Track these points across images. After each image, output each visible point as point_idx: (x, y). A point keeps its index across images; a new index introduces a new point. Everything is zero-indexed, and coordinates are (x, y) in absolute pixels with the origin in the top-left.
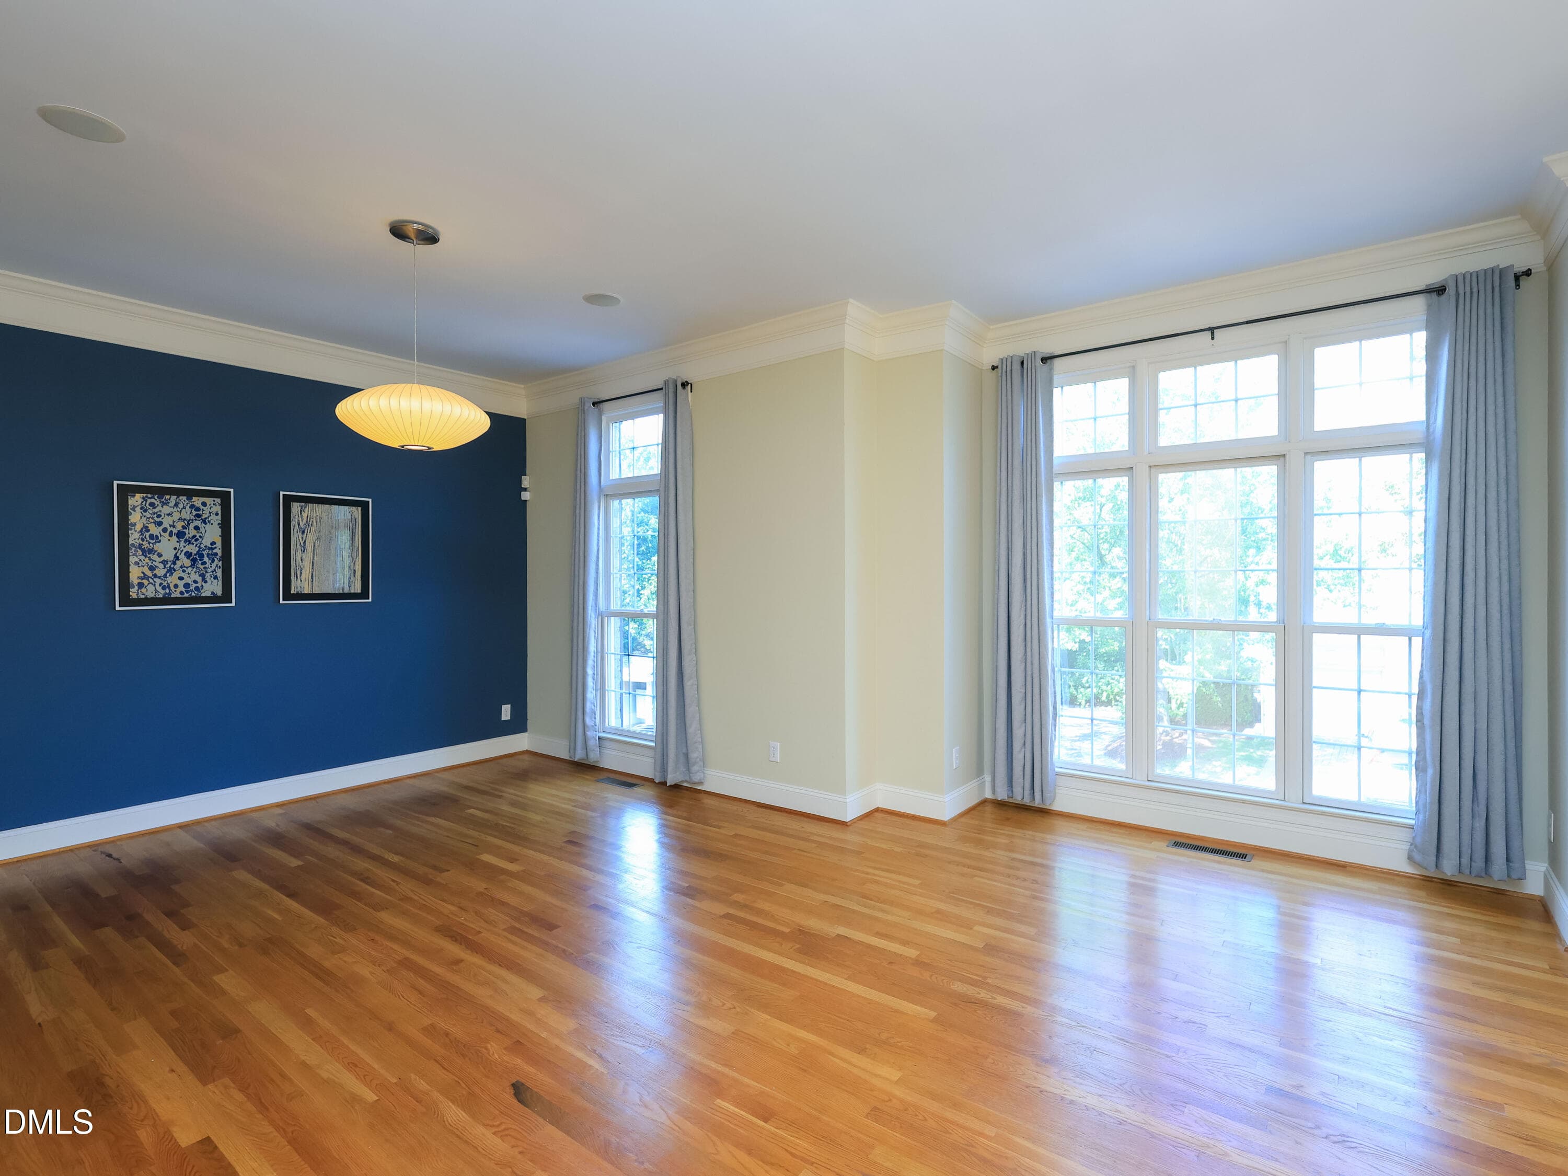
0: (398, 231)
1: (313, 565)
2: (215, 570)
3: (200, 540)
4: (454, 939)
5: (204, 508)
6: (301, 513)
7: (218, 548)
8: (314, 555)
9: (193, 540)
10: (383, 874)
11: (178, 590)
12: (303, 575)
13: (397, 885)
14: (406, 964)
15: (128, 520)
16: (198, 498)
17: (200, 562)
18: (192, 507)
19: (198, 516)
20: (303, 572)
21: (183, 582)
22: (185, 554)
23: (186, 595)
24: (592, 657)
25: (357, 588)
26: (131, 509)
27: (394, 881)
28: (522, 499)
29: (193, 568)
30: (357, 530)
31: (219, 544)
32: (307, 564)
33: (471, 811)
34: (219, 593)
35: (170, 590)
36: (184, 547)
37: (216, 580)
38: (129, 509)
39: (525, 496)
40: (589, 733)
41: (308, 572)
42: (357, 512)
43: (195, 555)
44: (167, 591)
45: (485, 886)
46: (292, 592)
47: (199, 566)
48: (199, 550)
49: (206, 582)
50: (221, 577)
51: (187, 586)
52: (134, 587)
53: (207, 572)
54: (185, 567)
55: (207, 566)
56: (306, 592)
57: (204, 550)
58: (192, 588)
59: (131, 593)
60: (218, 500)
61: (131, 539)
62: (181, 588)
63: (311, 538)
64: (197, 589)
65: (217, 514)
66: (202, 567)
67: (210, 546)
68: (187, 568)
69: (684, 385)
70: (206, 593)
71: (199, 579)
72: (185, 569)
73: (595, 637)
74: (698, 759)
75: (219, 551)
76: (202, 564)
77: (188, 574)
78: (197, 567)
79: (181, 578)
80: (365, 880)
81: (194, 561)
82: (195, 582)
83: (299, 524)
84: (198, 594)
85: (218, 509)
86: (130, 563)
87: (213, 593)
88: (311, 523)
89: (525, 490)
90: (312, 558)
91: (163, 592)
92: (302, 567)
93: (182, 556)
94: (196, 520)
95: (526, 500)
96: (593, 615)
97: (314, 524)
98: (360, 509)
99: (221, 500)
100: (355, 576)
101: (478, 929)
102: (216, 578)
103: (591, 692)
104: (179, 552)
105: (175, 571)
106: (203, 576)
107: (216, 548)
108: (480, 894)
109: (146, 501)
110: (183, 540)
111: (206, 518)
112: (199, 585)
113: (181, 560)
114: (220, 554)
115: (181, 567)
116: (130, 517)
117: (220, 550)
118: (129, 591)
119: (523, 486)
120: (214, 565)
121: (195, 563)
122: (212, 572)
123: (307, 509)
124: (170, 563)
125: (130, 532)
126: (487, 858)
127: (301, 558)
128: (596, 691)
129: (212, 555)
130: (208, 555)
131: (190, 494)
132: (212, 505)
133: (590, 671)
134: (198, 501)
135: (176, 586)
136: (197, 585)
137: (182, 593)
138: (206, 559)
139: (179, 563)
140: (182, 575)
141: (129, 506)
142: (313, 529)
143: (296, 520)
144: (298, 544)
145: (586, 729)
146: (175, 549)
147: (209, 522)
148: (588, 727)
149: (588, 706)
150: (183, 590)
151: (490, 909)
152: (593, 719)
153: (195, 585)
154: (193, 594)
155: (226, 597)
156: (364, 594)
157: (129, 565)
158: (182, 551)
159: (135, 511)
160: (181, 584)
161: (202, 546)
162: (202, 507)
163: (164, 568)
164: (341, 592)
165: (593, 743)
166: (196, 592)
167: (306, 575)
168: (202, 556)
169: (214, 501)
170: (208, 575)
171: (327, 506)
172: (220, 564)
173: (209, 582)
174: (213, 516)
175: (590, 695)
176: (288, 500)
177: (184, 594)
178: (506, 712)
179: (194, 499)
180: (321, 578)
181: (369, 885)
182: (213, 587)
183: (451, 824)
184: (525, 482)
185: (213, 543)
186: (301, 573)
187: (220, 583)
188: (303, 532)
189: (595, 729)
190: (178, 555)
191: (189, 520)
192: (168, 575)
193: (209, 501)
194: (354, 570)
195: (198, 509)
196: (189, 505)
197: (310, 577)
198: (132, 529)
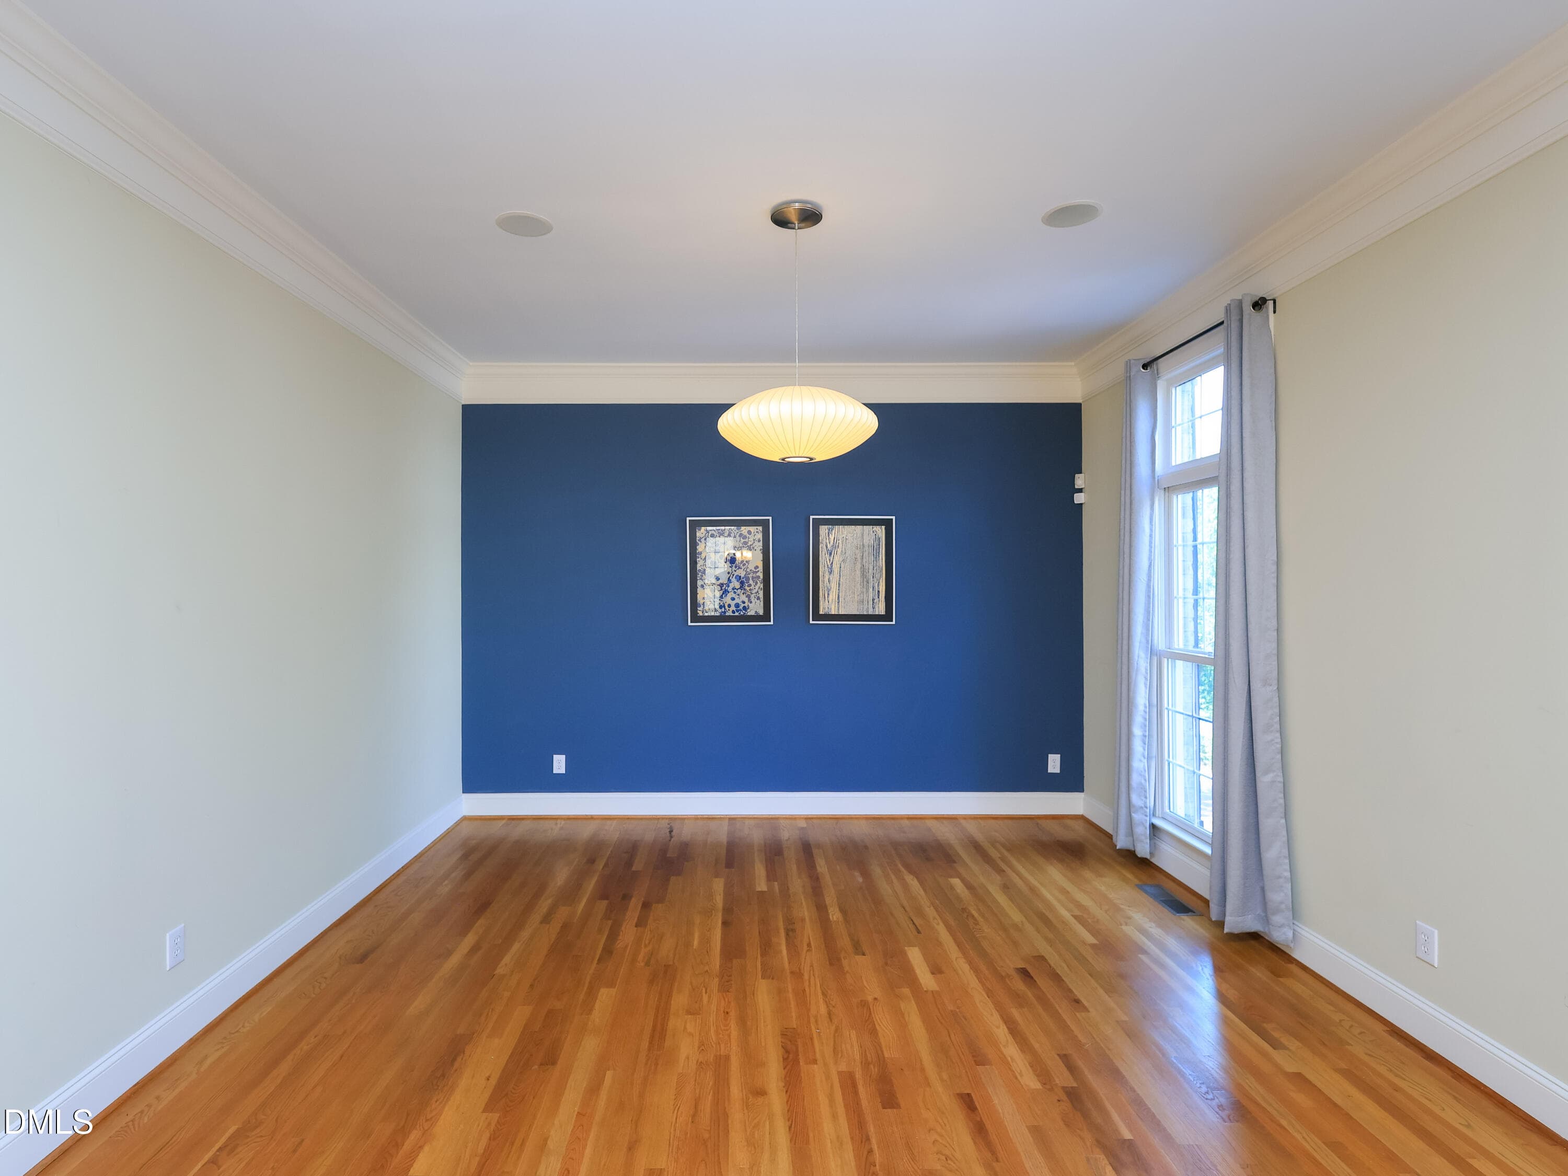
0: (780, 220)
1: (839, 587)
2: (758, 592)
3: (747, 564)
4: (785, 1057)
5: (750, 536)
6: (829, 536)
7: (760, 572)
8: (840, 576)
9: (742, 565)
10: (809, 932)
11: (731, 609)
12: (830, 596)
13: (808, 951)
14: (722, 1062)
15: (696, 549)
16: (745, 527)
17: (747, 585)
18: (741, 535)
19: (745, 543)
20: (831, 593)
21: (734, 602)
22: (736, 578)
23: (737, 614)
24: (1142, 713)
25: (881, 609)
26: (699, 540)
27: (809, 945)
28: (1076, 502)
29: (742, 590)
30: (881, 549)
31: (761, 568)
32: (834, 586)
33: (956, 882)
34: (761, 612)
35: (725, 609)
36: (735, 571)
37: (759, 601)
38: (697, 541)
39: (1079, 498)
40: (1136, 817)
41: (834, 593)
42: (881, 531)
43: (743, 578)
44: (723, 610)
45: (878, 994)
46: (821, 612)
47: (746, 588)
48: (746, 574)
49: (751, 602)
50: (762, 598)
51: (737, 605)
52: (700, 607)
53: (752, 594)
54: (736, 589)
55: (751, 588)
56: (833, 613)
57: (749, 574)
58: (741, 607)
59: (698, 612)
60: (760, 528)
61: (698, 565)
62: (733, 608)
63: (837, 559)
64: (745, 608)
65: (759, 541)
66: (748, 588)
67: (754, 570)
68: (737, 589)
69: (1259, 304)
70: (751, 613)
71: (746, 600)
72: (736, 590)
73: (1145, 684)
74: (1283, 906)
75: (761, 575)
76: (748, 586)
77: (738, 595)
78: (744, 589)
79: (733, 599)
80: (790, 932)
81: (742, 583)
82: (744, 602)
83: (827, 547)
84: (745, 613)
85: (760, 536)
86: (698, 586)
87: (756, 612)
88: (837, 544)
89: (1080, 491)
90: (838, 579)
91: (720, 611)
92: (829, 588)
93: (733, 580)
94: (743, 547)
95: (1082, 504)
96: (1142, 655)
97: (840, 545)
98: (883, 527)
99: (763, 528)
100: (879, 597)
101: (818, 1056)
102: (759, 598)
103: (1141, 761)
104: (732, 576)
105: (728, 592)
106: (748, 597)
107: (758, 571)
108: (864, 1004)
109: (708, 532)
110: (734, 565)
111: (751, 545)
112: (746, 605)
113: (732, 584)
114: (762, 577)
115: (733, 589)
116: (697, 547)
117: (762, 573)
118: (697, 610)
119: (1076, 487)
120: (757, 587)
121: (743, 585)
122: (756, 593)
123: (834, 531)
124: (725, 586)
125: (698, 560)
126: (915, 956)
127: (829, 579)
128: (1149, 758)
129: (755, 577)
130: (753, 578)
131: (739, 524)
132: (755, 533)
133: (1137, 731)
134: (744, 530)
135: (729, 606)
136: (744, 605)
137: (733, 612)
138: (751, 582)
139: (731, 585)
140: (734, 595)
141: (697, 538)
142: (839, 551)
143: (824, 543)
144: (826, 566)
145: (1132, 810)
146: (729, 573)
147: (753, 548)
148: (1134, 806)
149: (1135, 779)
150: (735, 609)
151: (853, 1034)
152: (1143, 798)
153: (743, 605)
154: (742, 613)
155: (766, 617)
156: (888, 616)
157: (697, 588)
158: (733, 575)
159: (701, 542)
160: (733, 603)
161: (748, 570)
162: (748, 535)
163: (721, 590)
164: (865, 613)
165: (1143, 831)
166: (744, 612)
167: (833, 596)
168: (748, 579)
169: (757, 529)
170: (752, 596)
171: (853, 526)
172: (762, 586)
173: (753, 602)
174: (756, 543)
175: (1139, 763)
176: (817, 523)
177: (735, 613)
178: (1054, 763)
179: (743, 528)
180: (846, 600)
181: (787, 939)
182: (756, 608)
183: (922, 892)
184: (1079, 481)
185: (757, 567)
186: (828, 594)
187: (762, 604)
188: (831, 554)
189: (1146, 812)
190: (731, 578)
191: (739, 548)
192: (724, 596)
193: (752, 529)
194: (879, 591)
195: (745, 537)
196: (738, 534)
197: (837, 598)
198: (699, 558)
